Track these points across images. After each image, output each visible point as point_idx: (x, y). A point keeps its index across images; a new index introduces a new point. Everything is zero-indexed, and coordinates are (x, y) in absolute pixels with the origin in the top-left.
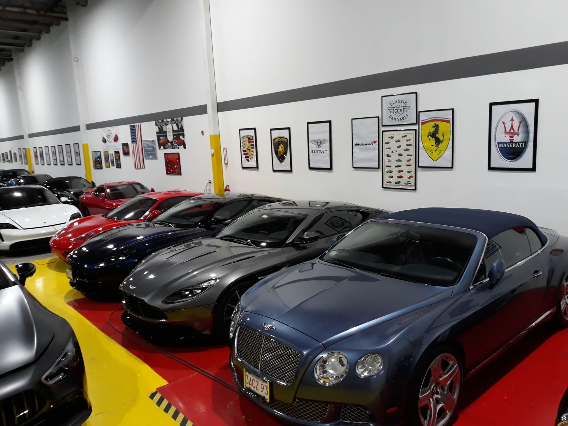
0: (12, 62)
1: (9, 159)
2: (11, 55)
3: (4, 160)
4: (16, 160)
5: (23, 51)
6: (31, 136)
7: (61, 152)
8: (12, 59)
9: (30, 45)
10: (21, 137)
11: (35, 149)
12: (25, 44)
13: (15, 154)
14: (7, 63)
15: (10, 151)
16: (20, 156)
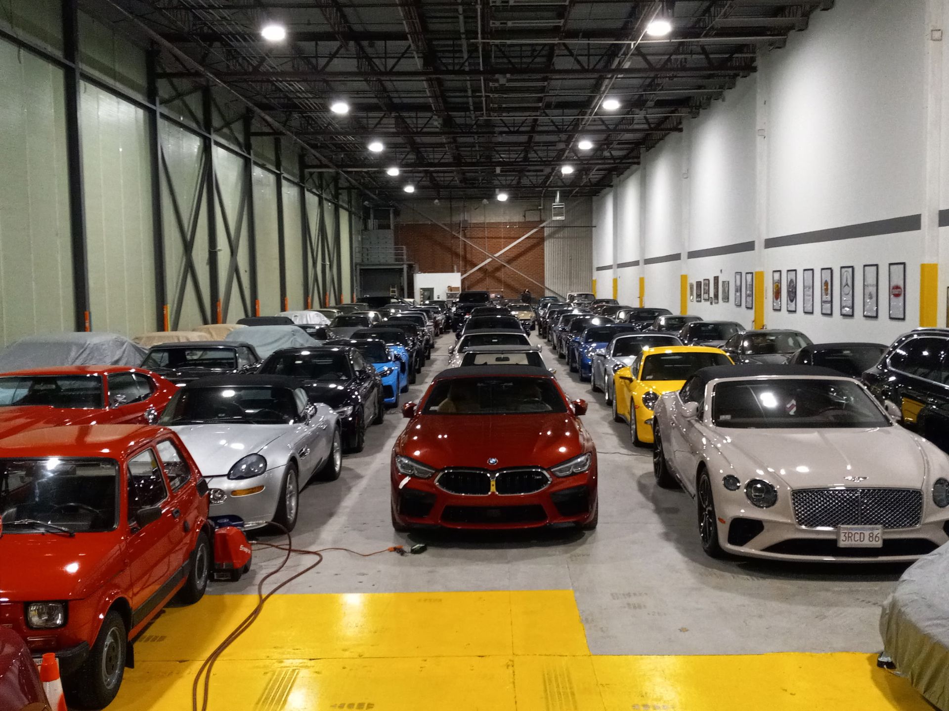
0: (753, 75)
1: (712, 295)
2: (753, 60)
3: (699, 296)
4: (726, 299)
5: (782, 45)
6: (772, 243)
7: (847, 284)
8: (754, 69)
9: (803, 27)
10: (749, 246)
11: (777, 275)
12: (791, 28)
13: (726, 284)
14: (740, 82)
15: (716, 279)
16: (739, 289)
